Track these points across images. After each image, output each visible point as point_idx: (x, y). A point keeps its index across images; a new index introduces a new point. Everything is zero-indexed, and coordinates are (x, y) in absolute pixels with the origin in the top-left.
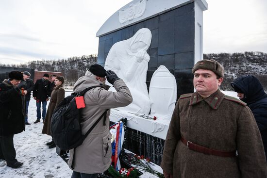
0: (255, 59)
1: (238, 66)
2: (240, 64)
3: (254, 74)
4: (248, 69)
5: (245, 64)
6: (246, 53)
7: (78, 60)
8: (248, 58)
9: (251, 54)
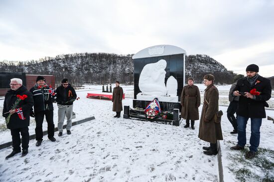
0: (202, 60)
1: (192, 65)
2: (193, 64)
3: (202, 71)
4: (199, 67)
5: (196, 64)
6: (197, 55)
7: (52, 60)
8: (198, 59)
9: (200, 56)
